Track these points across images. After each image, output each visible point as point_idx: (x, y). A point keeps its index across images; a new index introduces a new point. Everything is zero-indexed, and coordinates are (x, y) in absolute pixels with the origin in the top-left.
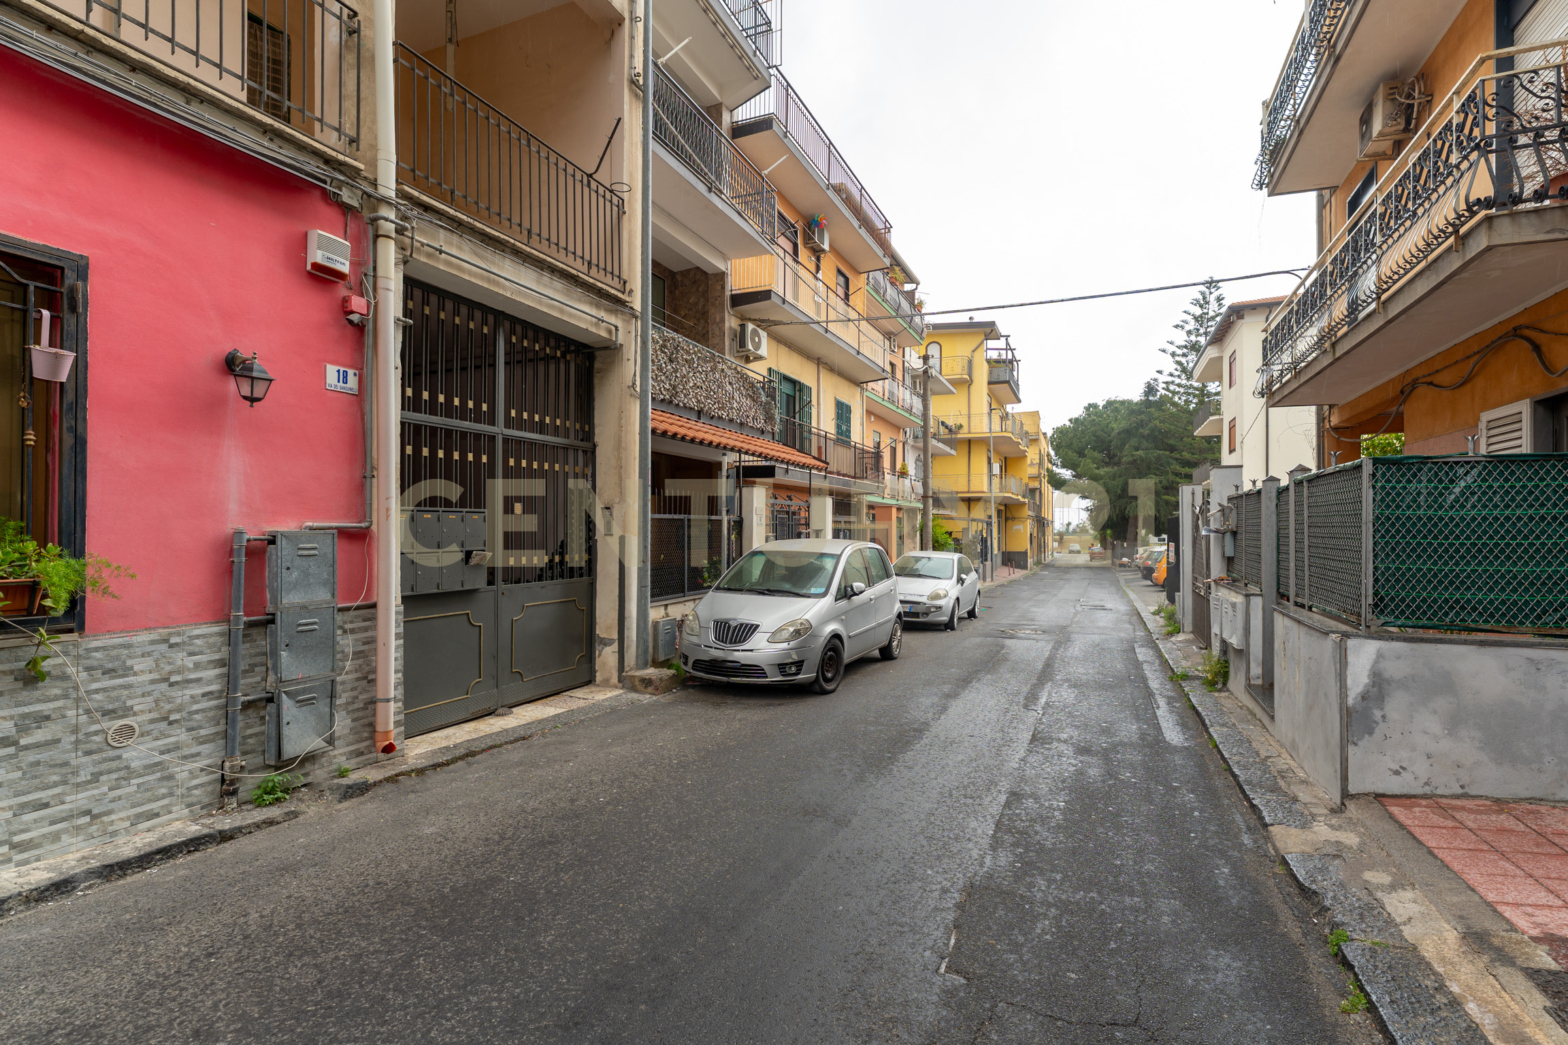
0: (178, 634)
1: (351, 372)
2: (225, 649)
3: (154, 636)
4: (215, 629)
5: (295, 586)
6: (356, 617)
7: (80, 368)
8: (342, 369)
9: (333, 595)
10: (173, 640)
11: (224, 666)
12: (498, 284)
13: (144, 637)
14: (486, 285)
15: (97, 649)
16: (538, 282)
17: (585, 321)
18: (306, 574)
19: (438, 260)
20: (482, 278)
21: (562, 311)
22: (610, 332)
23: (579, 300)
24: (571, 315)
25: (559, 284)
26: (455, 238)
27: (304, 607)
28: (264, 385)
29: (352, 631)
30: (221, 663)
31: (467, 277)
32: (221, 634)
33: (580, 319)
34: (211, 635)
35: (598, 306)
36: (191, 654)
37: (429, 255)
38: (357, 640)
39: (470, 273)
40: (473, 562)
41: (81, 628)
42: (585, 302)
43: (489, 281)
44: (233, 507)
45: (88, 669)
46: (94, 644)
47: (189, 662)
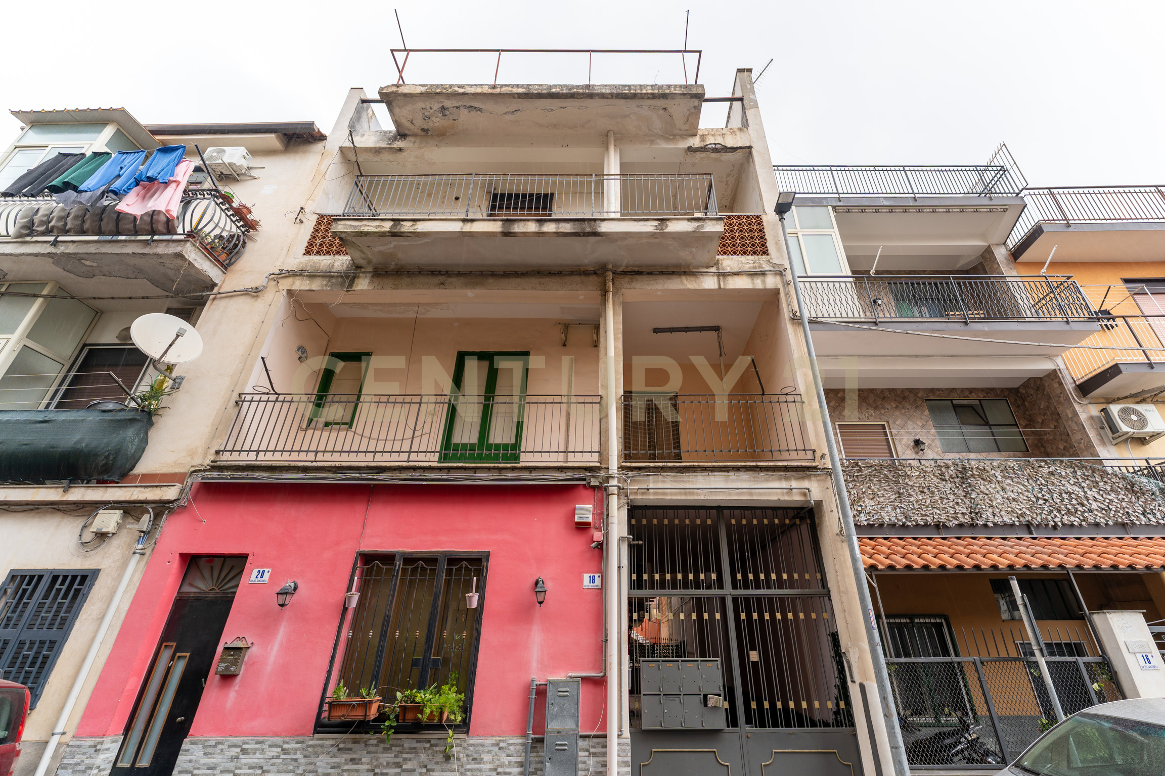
0: (503, 741)
1: (596, 576)
2: (523, 755)
3: (493, 741)
4: (520, 741)
5: (555, 717)
6: (598, 743)
7: (481, 600)
8: (592, 575)
9: (577, 725)
10: (502, 745)
11: (522, 766)
12: (693, 494)
13: (489, 741)
14: (683, 497)
15: (472, 745)
16: (726, 481)
17: (776, 494)
18: (562, 709)
19: (649, 494)
20: (681, 494)
21: (751, 494)
22: (805, 495)
23: (767, 481)
24: (760, 494)
25: (744, 476)
26: (660, 478)
27: (559, 732)
28: (542, 594)
29: (594, 754)
30: (521, 765)
31: (669, 497)
32: (523, 745)
33: (770, 494)
34: (518, 744)
35: (787, 479)
36: (508, 755)
37: (643, 494)
38: (598, 762)
39: (671, 494)
40: (711, 703)
41: (467, 732)
42: (773, 480)
43: (686, 494)
44: (534, 665)
45: (468, 756)
46: (471, 742)
47: (506, 760)
